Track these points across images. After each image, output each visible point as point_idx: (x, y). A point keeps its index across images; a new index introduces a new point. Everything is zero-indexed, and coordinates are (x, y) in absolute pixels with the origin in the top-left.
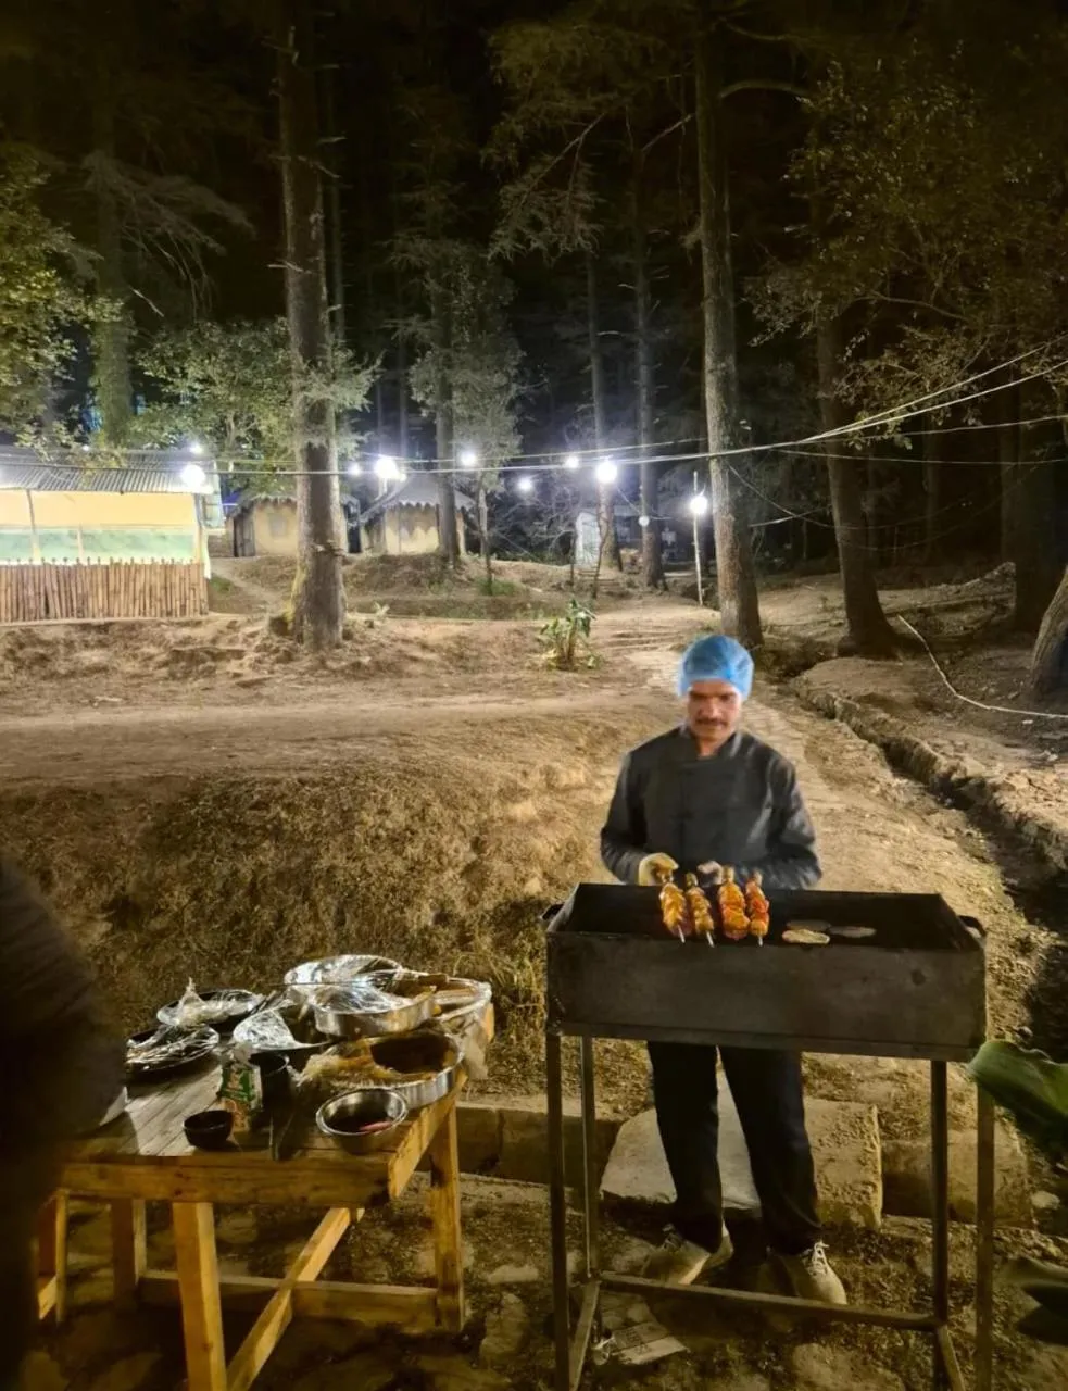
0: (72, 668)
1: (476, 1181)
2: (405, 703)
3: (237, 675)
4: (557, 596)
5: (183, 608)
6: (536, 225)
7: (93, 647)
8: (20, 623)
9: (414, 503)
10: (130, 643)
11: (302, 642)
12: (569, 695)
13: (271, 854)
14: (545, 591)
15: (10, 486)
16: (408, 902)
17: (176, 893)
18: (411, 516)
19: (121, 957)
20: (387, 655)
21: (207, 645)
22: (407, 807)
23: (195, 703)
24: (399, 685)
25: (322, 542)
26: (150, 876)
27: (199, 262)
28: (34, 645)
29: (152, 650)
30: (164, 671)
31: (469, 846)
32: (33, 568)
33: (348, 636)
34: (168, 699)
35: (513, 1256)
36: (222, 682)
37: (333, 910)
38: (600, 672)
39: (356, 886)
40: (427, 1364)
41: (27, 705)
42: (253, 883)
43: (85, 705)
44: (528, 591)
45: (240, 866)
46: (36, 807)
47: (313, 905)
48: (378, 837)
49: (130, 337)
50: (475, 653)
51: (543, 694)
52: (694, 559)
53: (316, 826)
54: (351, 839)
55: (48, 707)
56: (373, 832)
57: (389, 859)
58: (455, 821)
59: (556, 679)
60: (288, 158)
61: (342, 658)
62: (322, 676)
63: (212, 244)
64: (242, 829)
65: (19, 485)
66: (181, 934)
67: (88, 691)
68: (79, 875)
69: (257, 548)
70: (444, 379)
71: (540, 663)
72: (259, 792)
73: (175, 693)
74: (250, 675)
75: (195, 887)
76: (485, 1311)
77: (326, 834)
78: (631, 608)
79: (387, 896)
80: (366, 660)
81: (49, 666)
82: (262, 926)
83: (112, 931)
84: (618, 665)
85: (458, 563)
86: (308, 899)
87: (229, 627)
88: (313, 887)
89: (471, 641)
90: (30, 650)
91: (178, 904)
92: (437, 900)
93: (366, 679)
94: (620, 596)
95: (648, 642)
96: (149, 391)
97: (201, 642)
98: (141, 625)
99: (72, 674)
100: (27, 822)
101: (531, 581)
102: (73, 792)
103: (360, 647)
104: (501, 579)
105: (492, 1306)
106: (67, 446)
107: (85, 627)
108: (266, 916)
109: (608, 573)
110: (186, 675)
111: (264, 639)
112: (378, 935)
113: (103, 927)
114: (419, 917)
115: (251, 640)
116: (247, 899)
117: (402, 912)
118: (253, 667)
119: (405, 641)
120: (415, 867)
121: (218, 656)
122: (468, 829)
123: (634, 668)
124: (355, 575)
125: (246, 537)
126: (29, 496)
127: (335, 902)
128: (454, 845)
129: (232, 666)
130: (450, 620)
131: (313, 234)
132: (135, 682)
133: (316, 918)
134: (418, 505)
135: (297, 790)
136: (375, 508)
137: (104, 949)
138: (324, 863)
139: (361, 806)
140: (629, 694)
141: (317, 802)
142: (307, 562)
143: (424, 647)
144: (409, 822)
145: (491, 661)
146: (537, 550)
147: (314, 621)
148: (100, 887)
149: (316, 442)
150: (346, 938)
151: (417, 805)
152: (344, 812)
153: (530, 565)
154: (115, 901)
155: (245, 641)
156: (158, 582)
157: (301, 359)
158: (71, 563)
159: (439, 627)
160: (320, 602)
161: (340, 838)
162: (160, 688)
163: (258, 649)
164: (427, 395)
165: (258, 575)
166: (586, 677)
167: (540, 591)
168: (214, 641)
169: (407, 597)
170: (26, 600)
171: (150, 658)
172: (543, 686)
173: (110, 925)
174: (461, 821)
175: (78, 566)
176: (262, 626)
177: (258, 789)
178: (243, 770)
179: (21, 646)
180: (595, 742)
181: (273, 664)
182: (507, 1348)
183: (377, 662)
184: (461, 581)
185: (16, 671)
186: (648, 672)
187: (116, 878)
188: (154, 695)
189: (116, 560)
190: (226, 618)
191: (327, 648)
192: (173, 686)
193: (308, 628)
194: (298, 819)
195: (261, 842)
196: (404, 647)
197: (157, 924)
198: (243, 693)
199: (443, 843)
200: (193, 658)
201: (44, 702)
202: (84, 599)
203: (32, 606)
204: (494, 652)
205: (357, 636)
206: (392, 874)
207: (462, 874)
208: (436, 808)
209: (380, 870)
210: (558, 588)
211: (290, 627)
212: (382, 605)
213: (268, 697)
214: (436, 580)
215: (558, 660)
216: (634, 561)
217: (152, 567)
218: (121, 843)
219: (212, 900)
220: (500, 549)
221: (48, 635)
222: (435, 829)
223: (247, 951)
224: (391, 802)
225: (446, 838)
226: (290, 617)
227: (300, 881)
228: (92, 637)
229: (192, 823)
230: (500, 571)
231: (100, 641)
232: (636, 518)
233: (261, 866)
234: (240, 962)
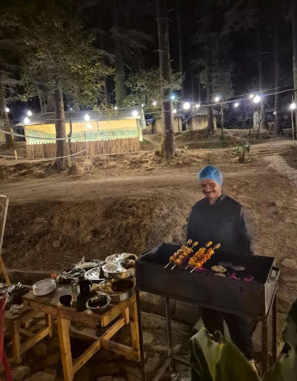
0: (108, 166)
1: (162, 319)
2: (189, 175)
3: (146, 167)
4: (244, 139)
5: (134, 150)
6: (236, 23)
7: (112, 161)
8: (96, 155)
9: (201, 114)
10: (121, 160)
11: (163, 158)
12: (240, 171)
13: (131, 220)
14: (240, 138)
15: (93, 121)
16: (165, 235)
17: (107, 229)
18: (200, 118)
19: (93, 244)
20: (187, 160)
21: (140, 159)
22: (168, 208)
23: (135, 175)
24: (189, 169)
25: (169, 129)
26: (102, 224)
27: (140, 53)
28: (99, 161)
29: (126, 161)
30: (129, 167)
31: (185, 220)
32: (99, 141)
33: (176, 155)
34: (128, 174)
35: (163, 342)
36: (142, 169)
37: (145, 236)
38: (252, 163)
39: (151, 230)
40: (128, 369)
41: (96, 176)
42: (126, 227)
43: (109, 176)
44: (235, 138)
45: (123, 222)
46: (79, 205)
47: (140, 234)
48: (159, 216)
49: (123, 77)
50: (213, 159)
51: (231, 171)
52: (292, 124)
53: (143, 212)
54: (152, 216)
55: (101, 177)
56: (158, 215)
57: (161, 222)
58: (182, 212)
59: (236, 166)
60: (159, 19)
61: (175, 162)
62: (168, 167)
63: (144, 47)
64: (124, 213)
65: (94, 120)
66: (107, 240)
67: (110, 172)
68: (86, 223)
69: (157, 131)
70: (209, 76)
71: (233, 161)
72: (130, 203)
73: (131, 172)
74: (150, 167)
75: (112, 227)
76: (148, 357)
77: (146, 215)
78: (269, 141)
79: (159, 233)
80: (181, 162)
81: (102, 166)
82: (127, 239)
83: (92, 238)
84: (259, 161)
85: (213, 131)
86: (139, 233)
87: (145, 154)
88: (140, 230)
89: (212, 155)
90: (98, 162)
91: (107, 232)
92: (173, 235)
93: (180, 168)
94: (266, 138)
95: (271, 153)
96: (128, 91)
97: (138, 159)
98: (124, 155)
99: (107, 168)
100: (77, 209)
101: (237, 135)
102: (89, 201)
103: (179, 158)
104: (226, 135)
105: (151, 356)
106: (104, 109)
107: (111, 156)
108: (128, 237)
109: (262, 131)
110: (134, 168)
111: (153, 157)
112: (156, 244)
113: (90, 236)
114: (168, 240)
115: (150, 158)
116: (124, 232)
117: (163, 238)
118: (151, 165)
119: (192, 156)
120: (168, 225)
121: (142, 162)
122: (185, 215)
123: (264, 162)
124: (182, 137)
125: (155, 128)
126: (97, 123)
127: (146, 234)
128: (181, 219)
129: (145, 165)
130: (206, 149)
131: (166, 39)
132: (122, 170)
133: (140, 238)
134: (202, 115)
135: (140, 202)
136: (190, 117)
137: (90, 242)
138: (143, 223)
139: (155, 208)
140: (260, 170)
141: (144, 206)
142: (165, 135)
143: (198, 157)
144: (168, 212)
145: (218, 161)
146: (240, 125)
147: (167, 152)
148: (90, 226)
149: (166, 101)
150: (148, 244)
151: (171, 207)
152: (151, 209)
153: (236, 130)
154: (94, 230)
155: (149, 158)
156: (128, 143)
157: (162, 77)
158: (107, 139)
159: (203, 151)
160: (168, 146)
161: (149, 216)
162: (128, 171)
163: (152, 160)
164: (205, 82)
165: (156, 139)
166: (247, 165)
167: (239, 138)
168: (141, 158)
169: (197, 143)
170: (98, 149)
171: (126, 163)
172: (231, 168)
173: (92, 236)
174: (184, 213)
175: (109, 140)
176: (153, 154)
177: (130, 202)
178: (129, 196)
179: (96, 161)
180: (240, 187)
181: (156, 164)
182: (151, 370)
183: (184, 163)
184: (214, 137)
185: (95, 168)
186: (269, 163)
187: (94, 224)
188: (126, 173)
189: (118, 138)
190: (145, 152)
191: (170, 159)
192: (131, 170)
193: (165, 154)
194: (139, 211)
195: (129, 216)
196: (192, 158)
197: (103, 236)
198: (147, 172)
199: (177, 219)
200: (136, 163)
201: (100, 175)
202: (110, 149)
203: (99, 151)
204: (219, 158)
205: (178, 155)
206: (162, 227)
207: (182, 228)
208: (177, 208)
209: (158, 225)
210: (245, 136)
211: (160, 154)
212: (186, 146)
213: (153, 173)
214: (206, 137)
215: (239, 160)
216: (273, 126)
217: (126, 139)
218: (97, 215)
219: (116, 231)
220: (228, 126)
221: (102, 158)
222: (175, 215)
223: (122, 245)
224: (164, 207)
225: (178, 217)
226: (160, 151)
227: (137, 227)
228: (112, 158)
229: (113, 211)
230: (226, 133)
231: (114, 159)
232: (272, 112)
233: (128, 223)
234: (120, 248)
